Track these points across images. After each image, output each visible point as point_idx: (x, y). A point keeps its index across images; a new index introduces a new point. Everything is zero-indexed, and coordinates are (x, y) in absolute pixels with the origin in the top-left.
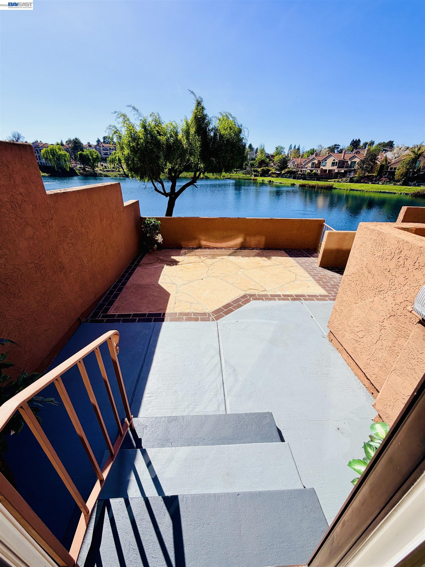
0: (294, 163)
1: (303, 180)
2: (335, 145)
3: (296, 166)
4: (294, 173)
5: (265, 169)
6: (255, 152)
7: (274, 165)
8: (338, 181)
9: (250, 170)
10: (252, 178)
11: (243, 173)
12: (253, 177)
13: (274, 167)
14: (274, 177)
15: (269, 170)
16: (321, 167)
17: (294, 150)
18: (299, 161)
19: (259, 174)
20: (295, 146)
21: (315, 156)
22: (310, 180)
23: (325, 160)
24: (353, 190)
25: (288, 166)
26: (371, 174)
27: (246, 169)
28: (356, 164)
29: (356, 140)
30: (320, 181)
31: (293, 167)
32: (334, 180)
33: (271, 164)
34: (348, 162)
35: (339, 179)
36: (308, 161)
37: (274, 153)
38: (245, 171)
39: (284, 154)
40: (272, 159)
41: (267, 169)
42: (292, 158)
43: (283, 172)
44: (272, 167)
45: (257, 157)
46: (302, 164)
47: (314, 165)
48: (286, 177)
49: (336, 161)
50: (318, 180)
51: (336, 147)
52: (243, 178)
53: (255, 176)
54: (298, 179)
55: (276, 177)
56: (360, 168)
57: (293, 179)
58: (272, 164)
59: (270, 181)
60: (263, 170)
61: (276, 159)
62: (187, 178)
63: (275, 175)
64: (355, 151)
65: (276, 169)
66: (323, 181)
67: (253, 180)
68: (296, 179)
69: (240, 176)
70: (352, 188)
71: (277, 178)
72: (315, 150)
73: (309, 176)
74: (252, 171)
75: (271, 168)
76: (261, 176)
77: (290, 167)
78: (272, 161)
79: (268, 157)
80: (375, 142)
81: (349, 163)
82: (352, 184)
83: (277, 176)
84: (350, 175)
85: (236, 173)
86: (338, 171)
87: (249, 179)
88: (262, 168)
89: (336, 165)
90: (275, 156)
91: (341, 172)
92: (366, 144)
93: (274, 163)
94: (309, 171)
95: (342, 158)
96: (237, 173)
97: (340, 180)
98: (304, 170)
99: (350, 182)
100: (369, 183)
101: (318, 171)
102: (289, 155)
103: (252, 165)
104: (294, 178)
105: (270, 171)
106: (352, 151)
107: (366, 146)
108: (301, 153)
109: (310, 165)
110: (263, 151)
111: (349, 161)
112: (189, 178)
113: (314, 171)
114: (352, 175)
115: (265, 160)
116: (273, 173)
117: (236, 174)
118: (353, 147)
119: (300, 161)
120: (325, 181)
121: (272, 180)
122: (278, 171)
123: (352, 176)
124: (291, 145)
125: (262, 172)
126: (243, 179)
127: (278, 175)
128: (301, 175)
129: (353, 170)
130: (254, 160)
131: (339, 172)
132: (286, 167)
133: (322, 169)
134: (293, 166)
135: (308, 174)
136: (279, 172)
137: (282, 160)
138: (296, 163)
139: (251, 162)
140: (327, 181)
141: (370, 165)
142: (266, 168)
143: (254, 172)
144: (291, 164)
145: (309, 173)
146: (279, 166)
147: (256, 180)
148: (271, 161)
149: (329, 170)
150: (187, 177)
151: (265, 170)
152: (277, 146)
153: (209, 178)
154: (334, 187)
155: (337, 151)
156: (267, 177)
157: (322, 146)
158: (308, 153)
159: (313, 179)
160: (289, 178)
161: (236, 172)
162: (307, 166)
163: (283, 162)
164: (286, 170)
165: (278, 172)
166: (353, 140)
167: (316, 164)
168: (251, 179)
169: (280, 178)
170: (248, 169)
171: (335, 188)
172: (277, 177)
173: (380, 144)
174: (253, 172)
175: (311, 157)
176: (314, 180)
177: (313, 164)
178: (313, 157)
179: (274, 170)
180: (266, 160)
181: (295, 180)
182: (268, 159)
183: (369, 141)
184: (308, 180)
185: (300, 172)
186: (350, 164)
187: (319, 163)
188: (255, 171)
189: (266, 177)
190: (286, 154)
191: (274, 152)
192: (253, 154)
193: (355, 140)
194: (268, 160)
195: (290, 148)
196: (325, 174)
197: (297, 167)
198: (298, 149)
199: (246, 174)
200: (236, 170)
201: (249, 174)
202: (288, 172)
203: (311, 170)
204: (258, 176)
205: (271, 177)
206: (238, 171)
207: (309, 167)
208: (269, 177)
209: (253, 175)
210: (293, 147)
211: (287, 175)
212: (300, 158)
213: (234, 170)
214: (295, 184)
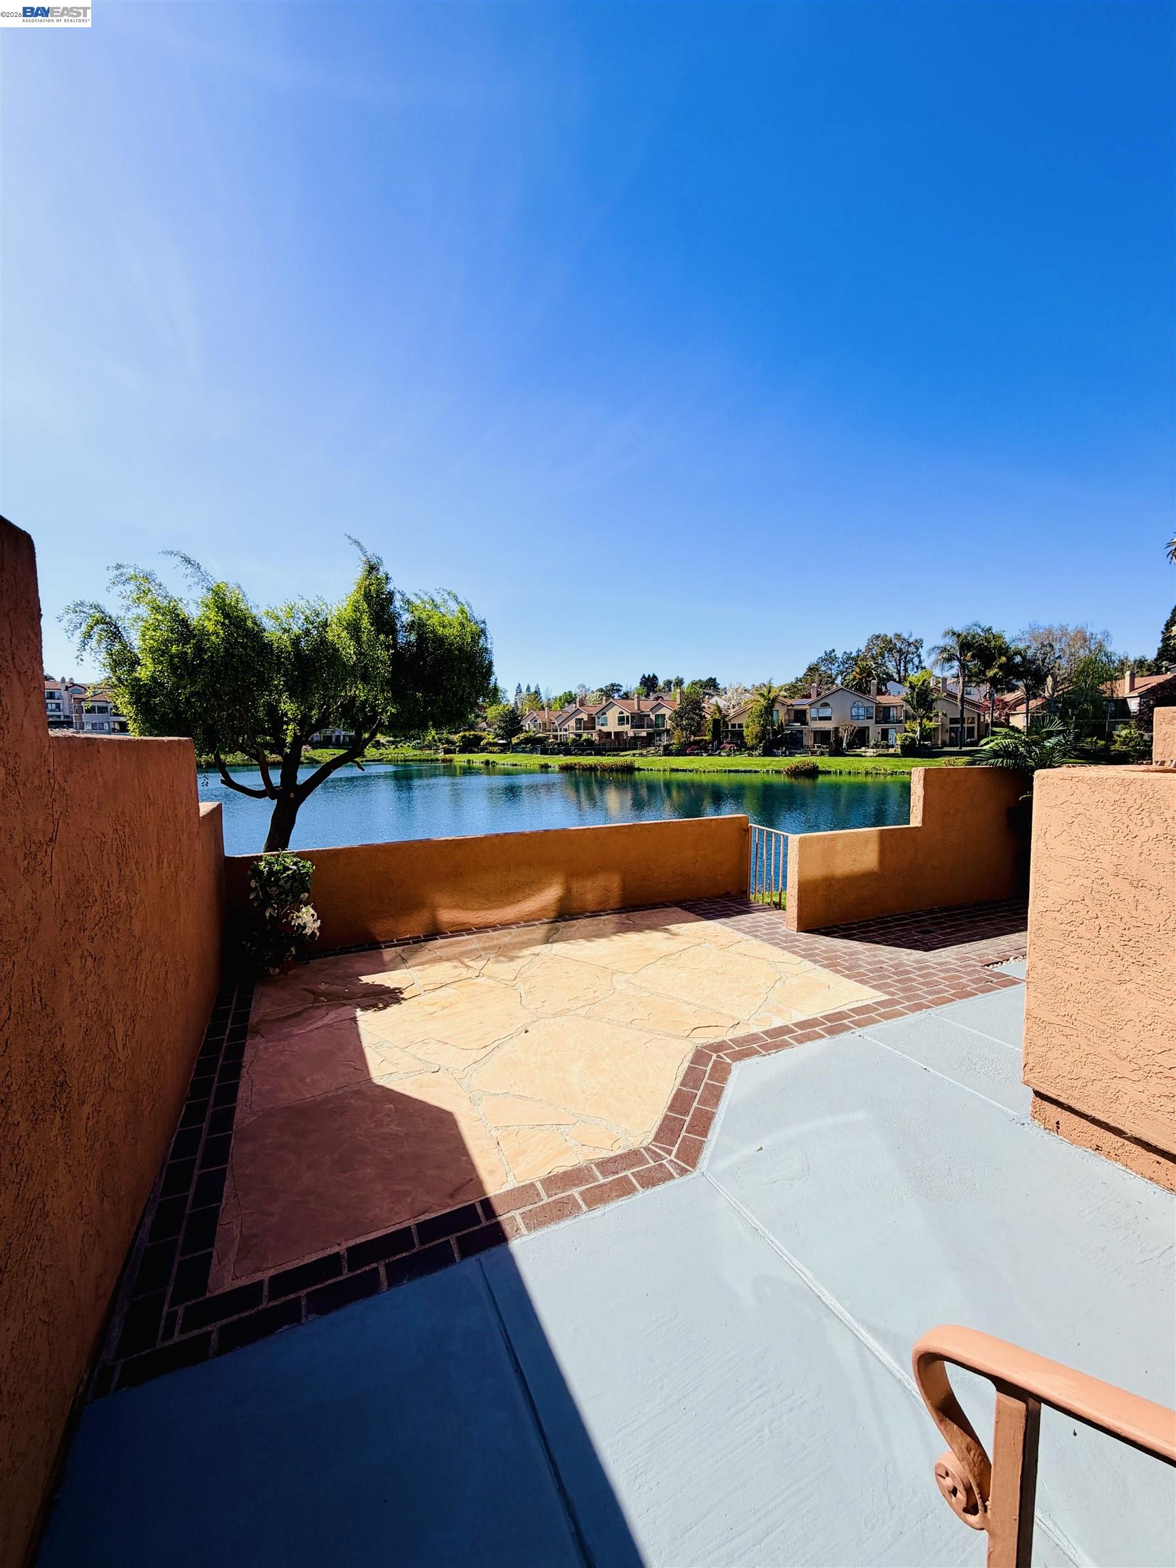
0: (536, 721)
1: (566, 754)
2: (613, 685)
3: (540, 727)
4: (541, 741)
5: (470, 735)
7: (490, 727)
8: (641, 755)
10: (440, 758)
11: (414, 748)
12: (441, 755)
13: (490, 731)
14: (496, 753)
15: (481, 739)
16: (598, 727)
17: (528, 695)
18: (546, 717)
19: (457, 747)
20: (528, 688)
21: (579, 706)
22: (580, 755)
23: (603, 712)
24: (677, 770)
25: (525, 728)
26: (701, 738)
27: (419, 738)
28: (667, 719)
29: (649, 676)
30: (604, 755)
31: (535, 729)
32: (631, 752)
33: (480, 725)
34: (649, 716)
35: (641, 749)
36: (565, 716)
38: (419, 741)
39: (506, 703)
40: (482, 713)
41: (475, 736)
42: (528, 710)
43: (514, 740)
44: (484, 730)
46: (554, 723)
47: (580, 723)
48: (523, 751)
49: (626, 714)
50: (598, 753)
51: (615, 688)
52: (415, 758)
53: (447, 751)
54: (552, 754)
55: (499, 753)
56: (677, 725)
57: (541, 754)
58: (484, 725)
59: (487, 763)
60: (464, 737)
63: (496, 749)
64: (652, 696)
65: (497, 736)
66: (609, 755)
67: (444, 761)
68: (548, 754)
69: (407, 755)
70: (674, 767)
71: (502, 755)
72: (573, 694)
73: (576, 746)
74: (437, 742)
75: (483, 734)
76: (462, 751)
77: (527, 729)
78: (482, 717)
80: (684, 680)
81: (653, 717)
82: (670, 757)
83: (501, 750)
84: (660, 740)
85: (394, 746)
86: (635, 734)
87: (432, 760)
88: (462, 734)
89: (628, 723)
91: (640, 735)
92: (669, 683)
93: (487, 724)
94: (572, 736)
95: (636, 708)
96: (396, 747)
97: (645, 752)
98: (561, 735)
99: (665, 755)
100: (702, 755)
101: (592, 735)
102: (519, 705)
104: (544, 752)
105: (483, 739)
106: (647, 696)
107: (671, 688)
108: (544, 699)
109: (572, 723)
111: (650, 713)
113: (585, 736)
114: (665, 740)
116: (490, 744)
117: (394, 749)
118: (648, 689)
119: (548, 717)
120: (614, 755)
121: (491, 761)
122: (502, 739)
123: (665, 743)
124: (519, 685)
125: (462, 741)
126: (416, 761)
127: (504, 749)
128: (557, 744)
129: (664, 731)
131: (637, 735)
132: (520, 730)
133: (600, 730)
134: (535, 727)
135: (574, 743)
136: (505, 742)
137: (506, 715)
138: (539, 722)
140: (617, 755)
141: (693, 719)
142: (472, 733)
143: (444, 744)
144: (529, 722)
145: (574, 741)
146: (503, 728)
147: (451, 761)
148: (480, 719)
149: (615, 732)
151: (471, 737)
154: (636, 767)
155: (619, 696)
156: (478, 752)
157: (587, 687)
158: (560, 700)
159: (588, 752)
160: (531, 752)
161: (393, 744)
162: (566, 727)
163: (511, 719)
164: (522, 736)
165: (501, 742)
166: (644, 676)
167: (584, 722)
168: (438, 760)
169: (509, 754)
171: (639, 769)
172: (502, 752)
173: (694, 684)
174: (439, 744)
175: (571, 708)
176: (590, 754)
177: (579, 721)
178: (574, 709)
179: (490, 736)
181: (547, 756)
183: (673, 678)
184: (575, 754)
185: (552, 740)
186: (654, 719)
187: (592, 719)
188: (444, 741)
189: (474, 752)
190: (512, 702)
193: (647, 676)
195: (519, 691)
196: (609, 740)
197: (545, 730)
198: (536, 692)
199: (421, 749)
200: (394, 741)
201: (431, 749)
202: (527, 741)
203: (577, 735)
204: (453, 752)
205: (486, 752)
206: (399, 742)
207: (570, 729)
208: (483, 752)
209: (440, 751)
210: (524, 689)
211: (524, 746)
212: (546, 711)
213: (388, 742)
214: (549, 765)
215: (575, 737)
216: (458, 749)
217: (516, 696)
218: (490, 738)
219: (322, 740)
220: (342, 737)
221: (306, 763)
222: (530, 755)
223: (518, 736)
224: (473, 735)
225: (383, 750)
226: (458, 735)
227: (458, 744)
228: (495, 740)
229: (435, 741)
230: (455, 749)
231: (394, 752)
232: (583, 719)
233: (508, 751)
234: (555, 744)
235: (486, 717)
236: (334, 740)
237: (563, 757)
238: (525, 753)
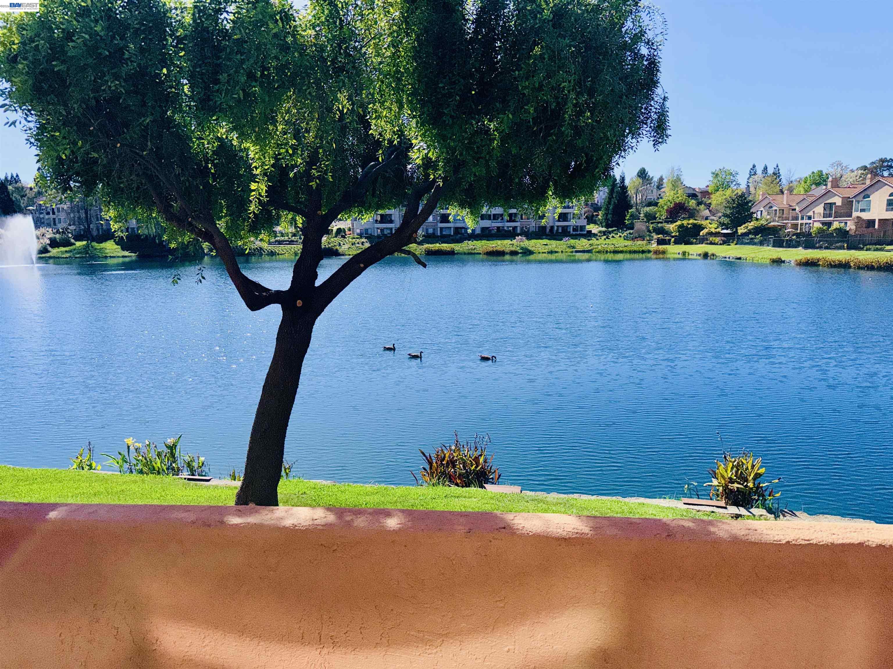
0: (771, 207)
1: (806, 248)
3: (776, 214)
4: (773, 230)
5: (688, 224)
6: (655, 187)
7: (714, 215)
9: (644, 228)
10: (652, 249)
11: (626, 238)
12: (654, 246)
13: (711, 220)
14: (717, 244)
15: (700, 228)
17: (764, 177)
18: (785, 203)
19: (673, 237)
20: (766, 168)
21: (832, 187)
22: (827, 248)
25: (755, 215)
27: (632, 228)
31: (768, 217)
33: (702, 213)
36: (811, 200)
37: (708, 186)
38: (631, 231)
40: (705, 200)
41: (694, 225)
42: (763, 195)
43: (741, 230)
44: (707, 219)
45: (661, 198)
46: (795, 210)
47: (831, 209)
48: (752, 243)
53: (660, 242)
54: (789, 246)
55: (721, 244)
57: (773, 246)
58: (707, 213)
59: (706, 255)
60: (680, 227)
61: (717, 199)
62: (474, 254)
63: (717, 240)
65: (722, 224)
67: (656, 252)
68: (782, 247)
69: (617, 246)
71: (725, 247)
72: (824, 174)
73: (822, 236)
74: (651, 232)
75: (704, 223)
76: (679, 242)
77: (759, 217)
78: (705, 204)
79: (693, 196)
83: (723, 241)
85: (605, 237)
87: (643, 252)
88: (679, 223)
90: (711, 194)
93: (710, 211)
94: (818, 225)
96: (607, 238)
98: (802, 224)
101: (846, 223)
102: (752, 190)
103: (650, 217)
104: (779, 244)
105: (703, 228)
108: (784, 181)
109: (819, 209)
110: (677, 182)
112: (480, 254)
113: (835, 225)
115: (684, 204)
116: (711, 234)
117: (605, 239)
121: (710, 253)
122: (727, 229)
124: (754, 166)
125: (679, 231)
126: (626, 252)
127: (728, 239)
128: (798, 235)
130: (656, 204)
132: (749, 217)
133: (858, 218)
134: (769, 214)
135: (819, 233)
136: (729, 231)
137: (733, 200)
138: (774, 208)
139: (648, 209)
142: (691, 221)
143: (658, 234)
144: (762, 209)
145: (820, 231)
146: (725, 215)
147: (664, 252)
148: (703, 206)
149: (880, 220)
150: (476, 251)
151: (689, 226)
152: (716, 168)
153: (531, 253)
156: (696, 244)
159: (838, 244)
160: (761, 243)
161: (604, 235)
162: (810, 214)
163: (739, 205)
164: (751, 225)
165: (725, 231)
167: (837, 207)
168: (649, 251)
169: (733, 246)
170: (639, 225)
172: (724, 243)
174: (653, 234)
177: (829, 206)
178: (823, 192)
179: (712, 226)
180: (689, 202)
181: (781, 249)
182: (693, 201)
184: (820, 248)
185: (791, 229)
187: (848, 203)
188: (659, 231)
189: (692, 243)
190: (743, 187)
191: (708, 184)
192: (652, 191)
194: (692, 203)
195: (753, 172)
197: (781, 218)
198: (774, 174)
199: (632, 239)
200: (606, 231)
201: (644, 240)
202: (757, 231)
203: (824, 224)
204: (668, 243)
205: (707, 244)
206: (610, 233)
207: (816, 215)
208: (702, 244)
209: (653, 242)
210: (759, 170)
211: (753, 236)
212: (785, 196)
213: (600, 232)
214: (783, 259)
215: (821, 226)
216: (673, 239)
217: (748, 179)
218: (712, 227)
219: (537, 230)
220: (556, 228)
221: (521, 253)
222: (759, 247)
223: (746, 225)
224: (691, 224)
225: (594, 241)
226: (675, 224)
227: (673, 234)
228: (717, 230)
229: (649, 231)
230: (670, 240)
231: (604, 243)
232: (835, 203)
233: (732, 242)
234: (793, 235)
235: (710, 203)
236: (548, 230)
237: (803, 250)
238: (753, 245)
